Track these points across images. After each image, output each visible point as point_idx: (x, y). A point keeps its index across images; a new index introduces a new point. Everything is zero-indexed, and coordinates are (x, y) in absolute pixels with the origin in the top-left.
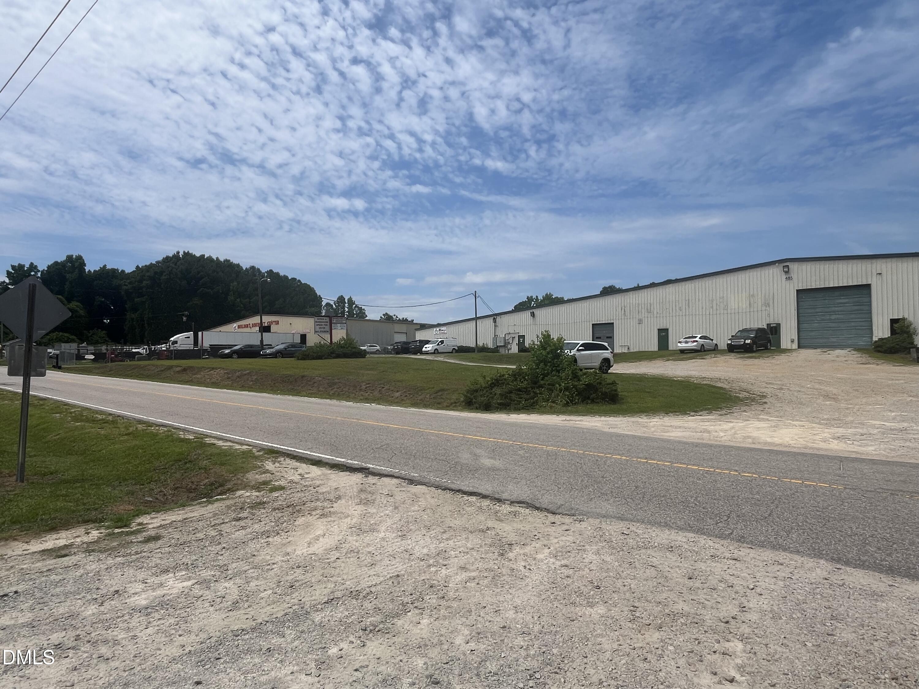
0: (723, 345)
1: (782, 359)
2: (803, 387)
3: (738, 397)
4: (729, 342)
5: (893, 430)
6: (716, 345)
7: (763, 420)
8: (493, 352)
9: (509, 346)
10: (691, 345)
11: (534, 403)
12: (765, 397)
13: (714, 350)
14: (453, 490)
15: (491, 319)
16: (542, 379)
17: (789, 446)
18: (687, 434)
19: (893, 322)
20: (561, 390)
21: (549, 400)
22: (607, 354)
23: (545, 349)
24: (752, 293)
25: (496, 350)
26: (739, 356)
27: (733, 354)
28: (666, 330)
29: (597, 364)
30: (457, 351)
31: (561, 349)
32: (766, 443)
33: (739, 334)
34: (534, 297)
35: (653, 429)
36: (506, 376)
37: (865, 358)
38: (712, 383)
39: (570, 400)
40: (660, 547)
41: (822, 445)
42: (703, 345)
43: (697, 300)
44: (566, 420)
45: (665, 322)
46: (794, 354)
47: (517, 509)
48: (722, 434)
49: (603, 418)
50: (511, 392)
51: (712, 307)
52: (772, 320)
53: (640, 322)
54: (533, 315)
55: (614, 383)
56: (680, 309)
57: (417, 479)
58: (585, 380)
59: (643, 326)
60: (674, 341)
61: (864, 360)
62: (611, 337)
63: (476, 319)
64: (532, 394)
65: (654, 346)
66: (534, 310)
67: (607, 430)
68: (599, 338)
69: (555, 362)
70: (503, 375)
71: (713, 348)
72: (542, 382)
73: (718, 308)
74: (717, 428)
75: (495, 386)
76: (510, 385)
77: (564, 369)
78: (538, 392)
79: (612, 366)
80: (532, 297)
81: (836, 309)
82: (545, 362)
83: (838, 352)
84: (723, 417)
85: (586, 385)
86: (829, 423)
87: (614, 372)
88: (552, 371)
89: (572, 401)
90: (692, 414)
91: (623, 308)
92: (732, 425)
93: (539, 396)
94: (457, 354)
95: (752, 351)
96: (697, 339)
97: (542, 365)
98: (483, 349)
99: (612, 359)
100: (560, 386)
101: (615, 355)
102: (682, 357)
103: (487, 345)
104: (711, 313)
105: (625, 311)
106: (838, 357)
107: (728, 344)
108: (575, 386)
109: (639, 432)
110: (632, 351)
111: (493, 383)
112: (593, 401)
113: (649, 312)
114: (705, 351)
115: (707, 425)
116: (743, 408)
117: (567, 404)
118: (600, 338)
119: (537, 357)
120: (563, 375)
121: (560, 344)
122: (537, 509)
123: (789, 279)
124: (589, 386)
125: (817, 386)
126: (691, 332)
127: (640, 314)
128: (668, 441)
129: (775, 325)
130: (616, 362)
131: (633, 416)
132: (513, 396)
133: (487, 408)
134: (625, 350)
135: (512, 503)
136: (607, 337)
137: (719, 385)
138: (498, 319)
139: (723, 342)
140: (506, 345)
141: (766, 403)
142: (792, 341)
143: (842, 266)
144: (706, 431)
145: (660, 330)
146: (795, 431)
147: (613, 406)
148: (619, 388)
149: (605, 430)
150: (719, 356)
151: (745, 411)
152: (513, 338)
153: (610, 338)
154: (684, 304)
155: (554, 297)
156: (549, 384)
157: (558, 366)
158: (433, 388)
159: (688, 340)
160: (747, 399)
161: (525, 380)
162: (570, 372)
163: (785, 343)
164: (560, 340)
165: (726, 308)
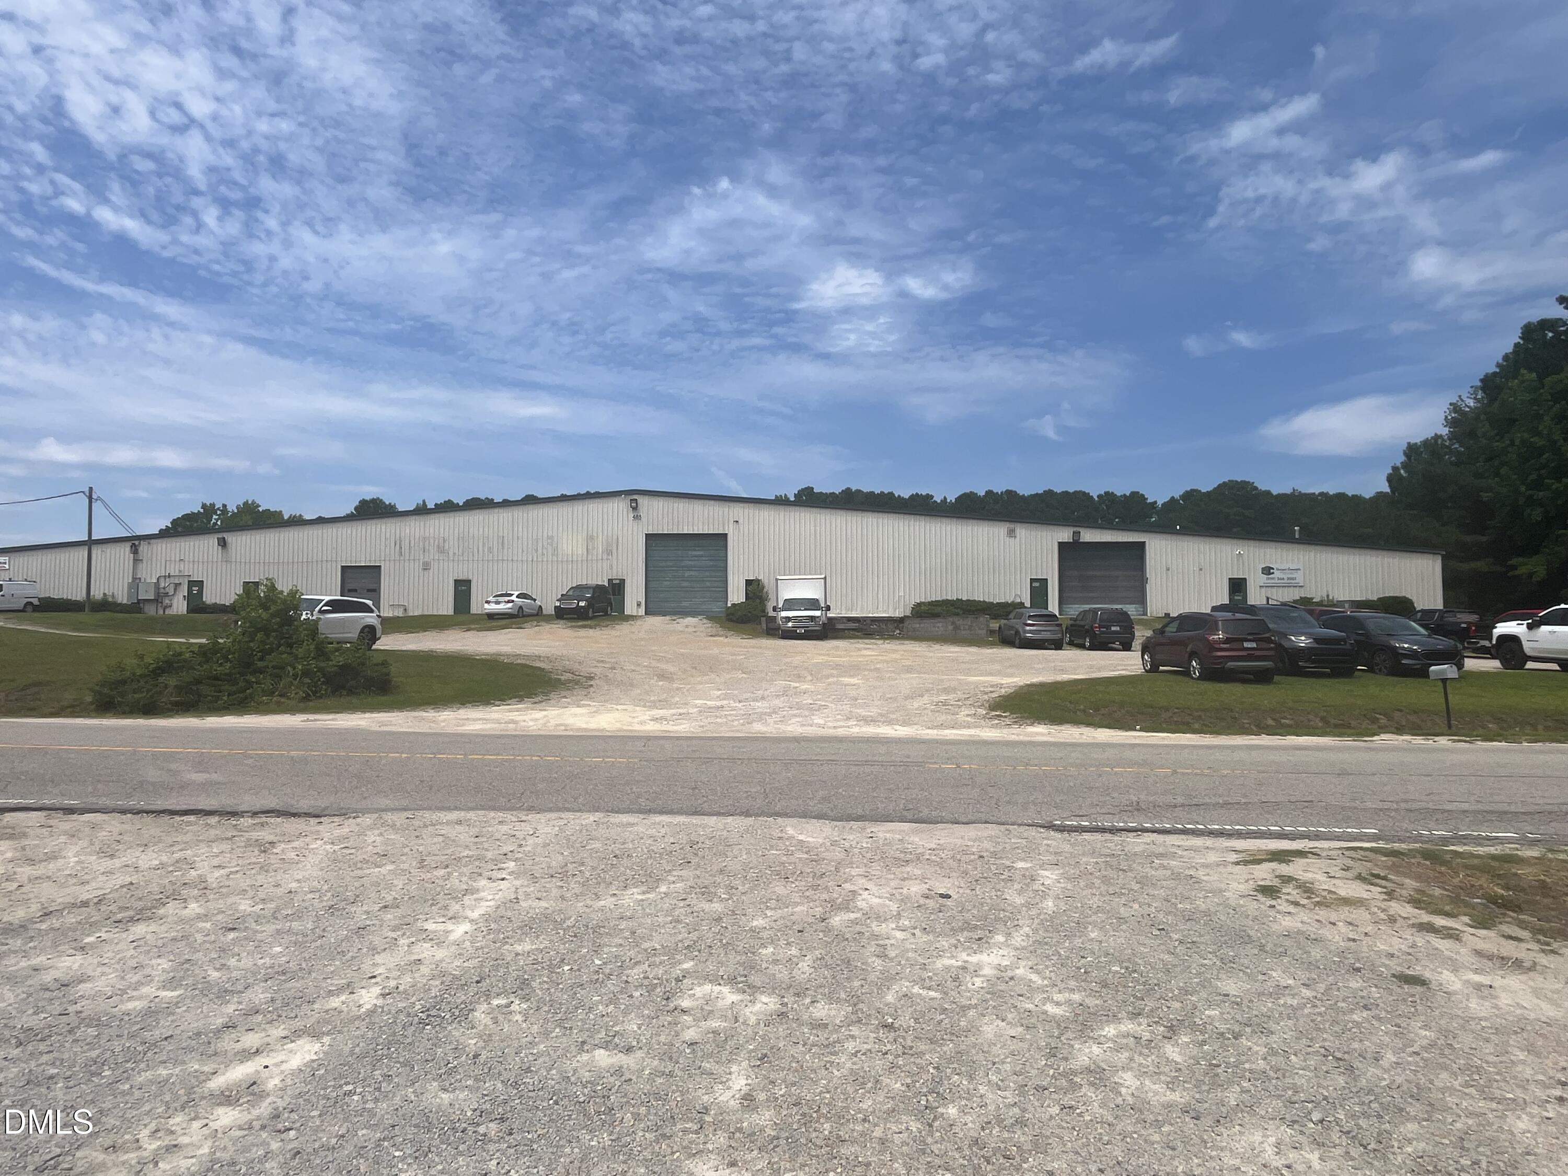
0: (549, 610)
1: (623, 630)
2: (639, 665)
3: (560, 680)
4: (558, 604)
5: (710, 708)
6: (540, 607)
7: (584, 706)
8: (129, 612)
9: (167, 601)
10: (503, 607)
11: (246, 698)
12: (591, 678)
13: (537, 615)
14: (153, 812)
15: (127, 547)
16: (261, 659)
17: (603, 730)
18: (488, 726)
19: (749, 583)
20: (295, 676)
21: (274, 693)
22: (370, 618)
23: (266, 609)
24: (590, 533)
25: (136, 607)
26: (570, 624)
27: (562, 622)
28: (468, 583)
29: (354, 635)
30: (36, 609)
31: (296, 608)
32: (579, 729)
33: (571, 593)
34: (219, 505)
35: (443, 724)
36: (187, 655)
37: (716, 629)
38: (528, 663)
39: (311, 691)
40: (448, 823)
41: (637, 727)
42: (521, 607)
43: (516, 537)
44: (308, 720)
45: (465, 570)
46: (639, 622)
47: (264, 819)
48: (531, 723)
49: (367, 715)
50: (199, 682)
51: (537, 551)
52: (615, 575)
53: (426, 567)
54: (223, 543)
55: (384, 664)
56: (490, 550)
57: (79, 806)
58: (338, 659)
59: (431, 575)
60: (480, 599)
61: (714, 631)
62: (374, 590)
63: (90, 543)
64: (242, 684)
65: (446, 608)
66: (225, 535)
67: (377, 729)
68: (352, 591)
69: (285, 631)
70: (180, 654)
71: (535, 612)
72: (260, 664)
73: (545, 552)
74: (525, 718)
75: (163, 672)
76: (195, 669)
77: (300, 643)
78: (254, 680)
79: (379, 638)
80: (213, 505)
81: (690, 563)
82: (266, 630)
83: (690, 620)
84: (537, 705)
85: (341, 667)
86: (654, 705)
87: (382, 648)
88: (279, 646)
89: (315, 693)
90: (497, 703)
91: (398, 542)
92: (545, 713)
93: (255, 686)
94: (36, 615)
95: (587, 618)
96: (514, 598)
97: (260, 636)
98: (105, 606)
99: (379, 627)
100: (294, 669)
101: (384, 621)
102: (490, 625)
103: (113, 596)
104: (535, 559)
105: (401, 548)
106: (687, 626)
107: (556, 607)
108: (320, 670)
109: (423, 728)
110: (411, 614)
111: (159, 668)
112: (351, 692)
113: (441, 550)
114: (524, 616)
115: (514, 716)
116: (563, 693)
117: (306, 698)
118: (355, 590)
119: (250, 622)
120: (301, 652)
121: (294, 602)
122: (294, 815)
123: (637, 518)
124: (345, 669)
125: (654, 664)
126: (505, 589)
127: (427, 554)
128: (462, 735)
129: (618, 582)
130: (385, 632)
131: (414, 710)
132: (204, 689)
133: (149, 710)
134: (399, 613)
135: (255, 814)
136: (369, 590)
137: (538, 664)
138: (144, 547)
139: (549, 604)
140: (160, 597)
141: (591, 686)
142: (639, 605)
143: (698, 508)
144: (513, 722)
145: (457, 582)
146: (616, 715)
147: (382, 698)
148: (393, 670)
149: (372, 729)
150: (543, 623)
151: (565, 697)
152: (177, 586)
153: (374, 592)
154: (495, 542)
155: (260, 509)
156: (274, 667)
157: (290, 637)
158: (13, 680)
159: (500, 599)
160: (569, 681)
161: (227, 660)
162: (312, 647)
163: (630, 608)
164: (294, 593)
165: (555, 551)
